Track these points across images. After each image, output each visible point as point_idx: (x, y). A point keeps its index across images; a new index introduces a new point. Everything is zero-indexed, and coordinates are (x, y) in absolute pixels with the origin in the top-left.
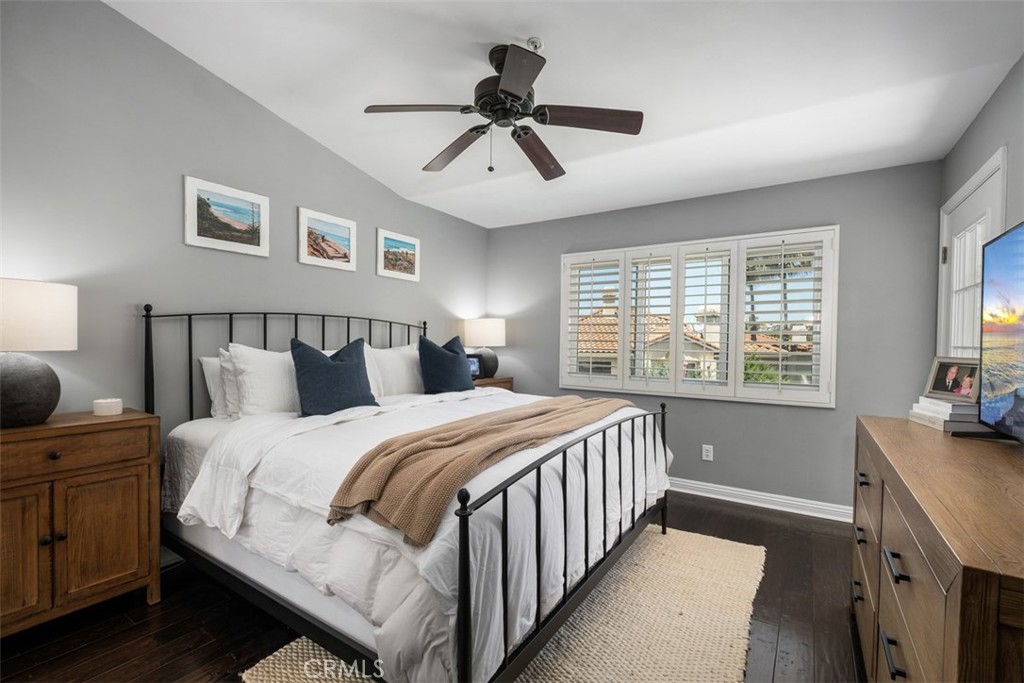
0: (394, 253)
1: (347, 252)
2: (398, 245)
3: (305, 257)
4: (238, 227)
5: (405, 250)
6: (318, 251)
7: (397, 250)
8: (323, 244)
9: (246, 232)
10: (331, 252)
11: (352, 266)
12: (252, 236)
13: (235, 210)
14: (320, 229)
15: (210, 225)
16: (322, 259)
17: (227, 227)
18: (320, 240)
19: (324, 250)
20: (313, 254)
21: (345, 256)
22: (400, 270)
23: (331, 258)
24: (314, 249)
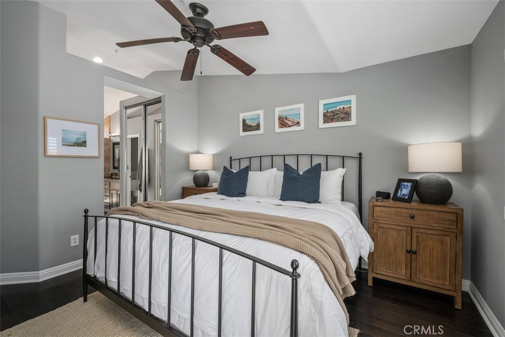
0: (332, 112)
1: (299, 121)
2: (335, 105)
3: (278, 129)
4: (253, 125)
5: (341, 107)
6: (284, 125)
7: (334, 109)
8: (286, 121)
9: (256, 126)
10: (290, 123)
11: (302, 127)
12: (257, 127)
13: (253, 119)
14: (284, 114)
15: (247, 127)
16: (286, 128)
17: (250, 126)
18: (285, 119)
19: (287, 124)
20: (281, 127)
21: (298, 123)
22: (338, 121)
23: (290, 126)
24: (282, 125)
